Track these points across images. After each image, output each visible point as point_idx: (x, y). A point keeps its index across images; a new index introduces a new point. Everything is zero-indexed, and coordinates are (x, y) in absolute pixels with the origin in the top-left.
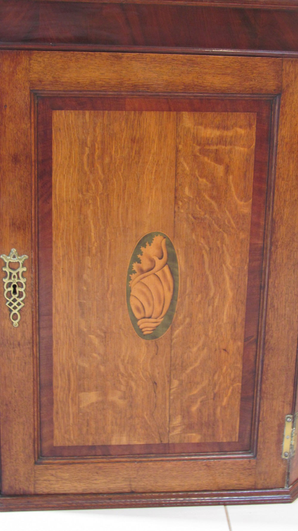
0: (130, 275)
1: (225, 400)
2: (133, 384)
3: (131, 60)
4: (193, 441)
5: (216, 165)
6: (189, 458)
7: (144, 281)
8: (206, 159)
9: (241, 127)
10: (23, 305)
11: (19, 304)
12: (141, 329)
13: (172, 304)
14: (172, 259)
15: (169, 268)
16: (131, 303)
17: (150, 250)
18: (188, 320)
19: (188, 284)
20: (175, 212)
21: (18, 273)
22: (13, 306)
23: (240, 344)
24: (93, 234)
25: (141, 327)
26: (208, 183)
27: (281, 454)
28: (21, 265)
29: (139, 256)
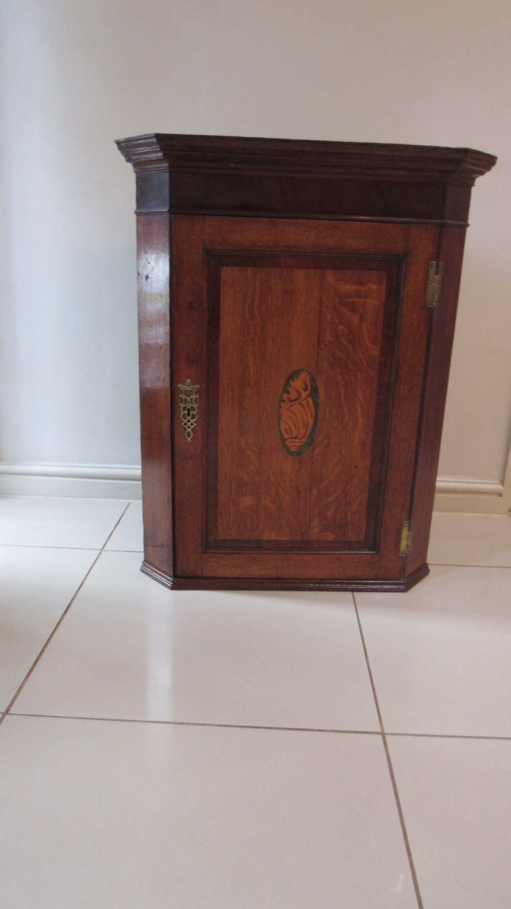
0: (281, 404)
1: (355, 507)
2: (281, 491)
3: (286, 225)
4: (328, 539)
5: (352, 314)
6: (325, 552)
7: (293, 408)
8: (345, 310)
9: (374, 283)
10: (195, 424)
11: (192, 424)
12: (288, 448)
13: (313, 428)
14: (314, 391)
15: (312, 399)
16: (281, 426)
17: (297, 384)
18: (326, 441)
19: (327, 413)
20: (318, 353)
21: (191, 399)
22: (187, 426)
23: (367, 462)
24: (252, 370)
25: (289, 445)
26: (345, 330)
27: (399, 552)
28: (194, 393)
29: (288, 388)
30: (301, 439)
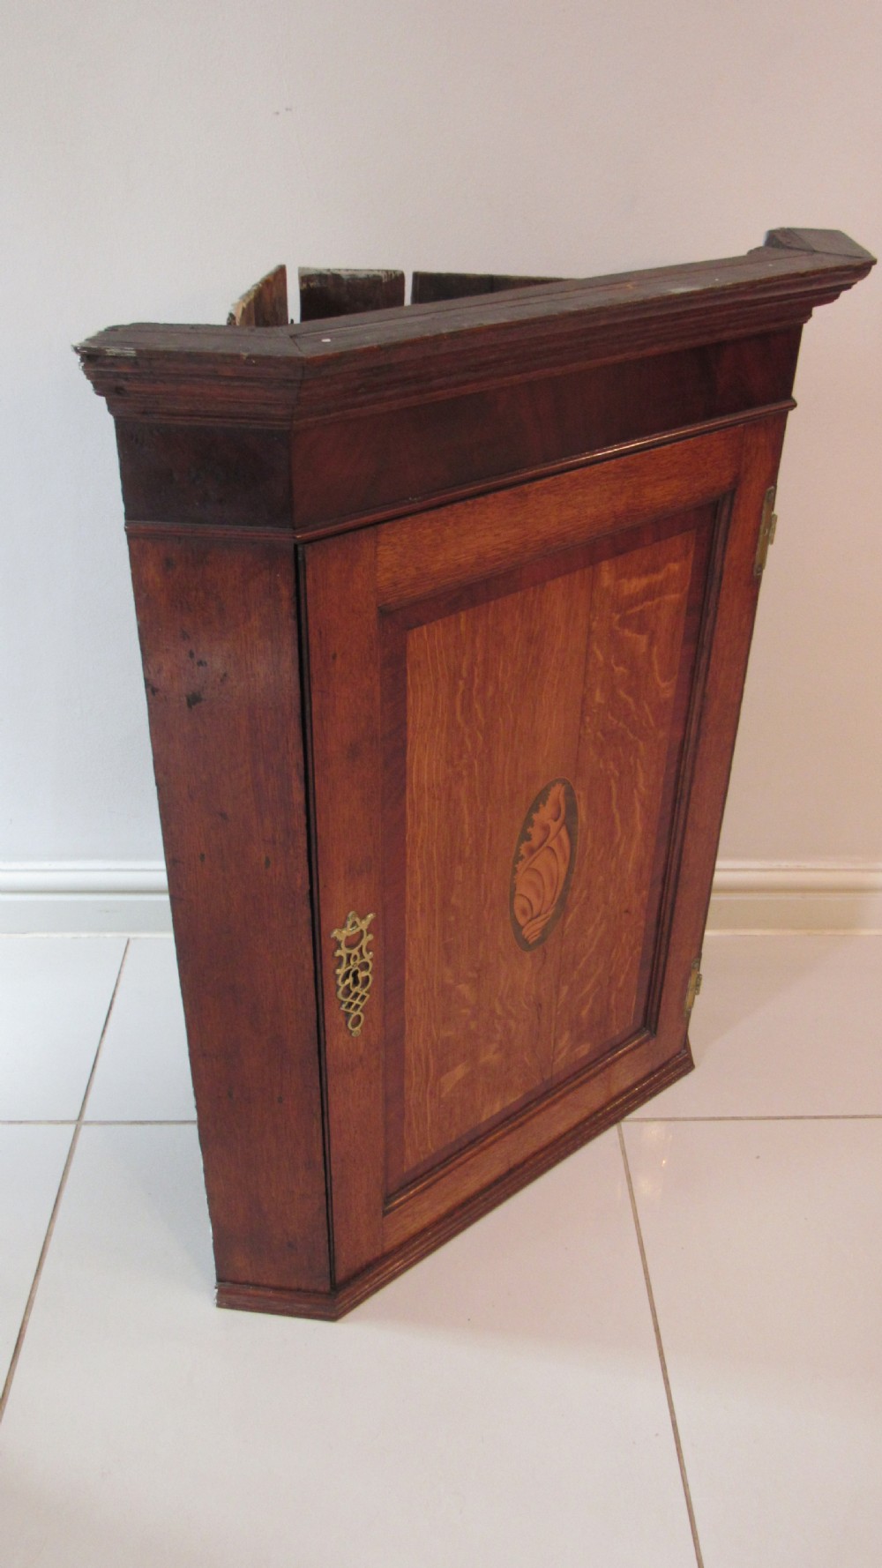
0: (516, 866)
1: (622, 979)
2: (512, 1024)
3: (542, 494)
4: (582, 1056)
5: (638, 636)
7: (534, 865)
8: (626, 632)
9: (675, 561)
10: (368, 996)
11: (362, 998)
12: (527, 940)
13: (566, 881)
14: (572, 810)
15: (567, 828)
16: (516, 906)
17: (545, 814)
18: (585, 893)
20: (580, 737)
21: (360, 950)
22: (353, 1006)
23: (644, 893)
24: (466, 826)
25: (527, 937)
26: (625, 671)
28: (365, 933)
29: (529, 830)
30: (545, 913)
